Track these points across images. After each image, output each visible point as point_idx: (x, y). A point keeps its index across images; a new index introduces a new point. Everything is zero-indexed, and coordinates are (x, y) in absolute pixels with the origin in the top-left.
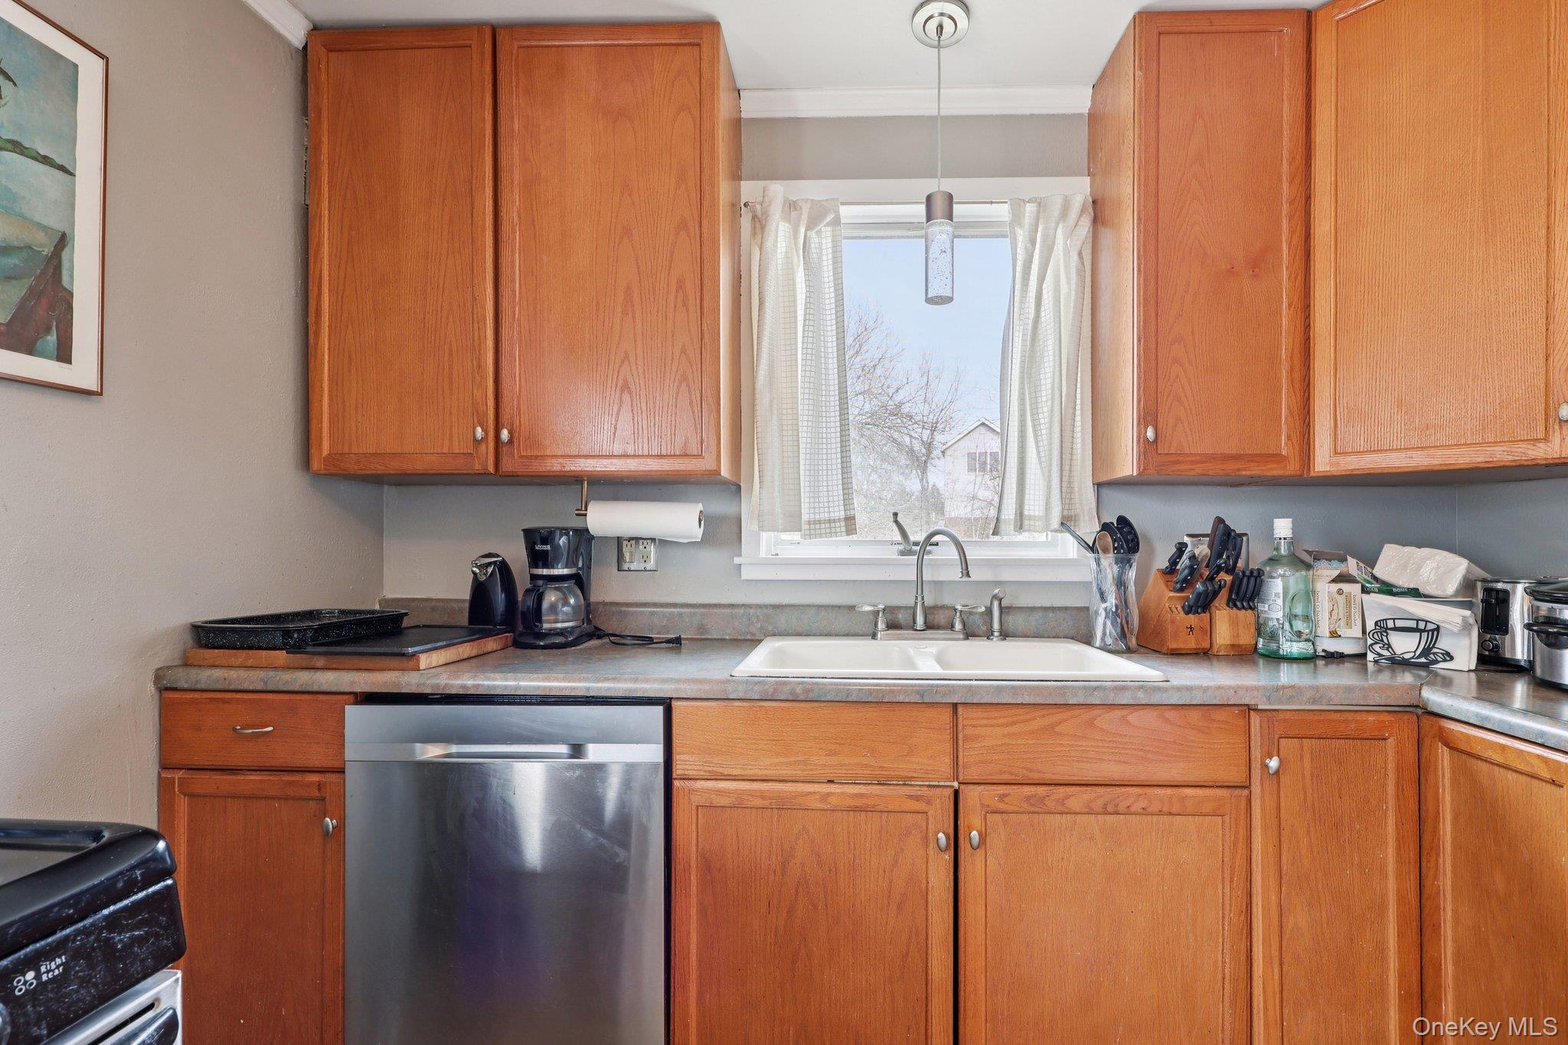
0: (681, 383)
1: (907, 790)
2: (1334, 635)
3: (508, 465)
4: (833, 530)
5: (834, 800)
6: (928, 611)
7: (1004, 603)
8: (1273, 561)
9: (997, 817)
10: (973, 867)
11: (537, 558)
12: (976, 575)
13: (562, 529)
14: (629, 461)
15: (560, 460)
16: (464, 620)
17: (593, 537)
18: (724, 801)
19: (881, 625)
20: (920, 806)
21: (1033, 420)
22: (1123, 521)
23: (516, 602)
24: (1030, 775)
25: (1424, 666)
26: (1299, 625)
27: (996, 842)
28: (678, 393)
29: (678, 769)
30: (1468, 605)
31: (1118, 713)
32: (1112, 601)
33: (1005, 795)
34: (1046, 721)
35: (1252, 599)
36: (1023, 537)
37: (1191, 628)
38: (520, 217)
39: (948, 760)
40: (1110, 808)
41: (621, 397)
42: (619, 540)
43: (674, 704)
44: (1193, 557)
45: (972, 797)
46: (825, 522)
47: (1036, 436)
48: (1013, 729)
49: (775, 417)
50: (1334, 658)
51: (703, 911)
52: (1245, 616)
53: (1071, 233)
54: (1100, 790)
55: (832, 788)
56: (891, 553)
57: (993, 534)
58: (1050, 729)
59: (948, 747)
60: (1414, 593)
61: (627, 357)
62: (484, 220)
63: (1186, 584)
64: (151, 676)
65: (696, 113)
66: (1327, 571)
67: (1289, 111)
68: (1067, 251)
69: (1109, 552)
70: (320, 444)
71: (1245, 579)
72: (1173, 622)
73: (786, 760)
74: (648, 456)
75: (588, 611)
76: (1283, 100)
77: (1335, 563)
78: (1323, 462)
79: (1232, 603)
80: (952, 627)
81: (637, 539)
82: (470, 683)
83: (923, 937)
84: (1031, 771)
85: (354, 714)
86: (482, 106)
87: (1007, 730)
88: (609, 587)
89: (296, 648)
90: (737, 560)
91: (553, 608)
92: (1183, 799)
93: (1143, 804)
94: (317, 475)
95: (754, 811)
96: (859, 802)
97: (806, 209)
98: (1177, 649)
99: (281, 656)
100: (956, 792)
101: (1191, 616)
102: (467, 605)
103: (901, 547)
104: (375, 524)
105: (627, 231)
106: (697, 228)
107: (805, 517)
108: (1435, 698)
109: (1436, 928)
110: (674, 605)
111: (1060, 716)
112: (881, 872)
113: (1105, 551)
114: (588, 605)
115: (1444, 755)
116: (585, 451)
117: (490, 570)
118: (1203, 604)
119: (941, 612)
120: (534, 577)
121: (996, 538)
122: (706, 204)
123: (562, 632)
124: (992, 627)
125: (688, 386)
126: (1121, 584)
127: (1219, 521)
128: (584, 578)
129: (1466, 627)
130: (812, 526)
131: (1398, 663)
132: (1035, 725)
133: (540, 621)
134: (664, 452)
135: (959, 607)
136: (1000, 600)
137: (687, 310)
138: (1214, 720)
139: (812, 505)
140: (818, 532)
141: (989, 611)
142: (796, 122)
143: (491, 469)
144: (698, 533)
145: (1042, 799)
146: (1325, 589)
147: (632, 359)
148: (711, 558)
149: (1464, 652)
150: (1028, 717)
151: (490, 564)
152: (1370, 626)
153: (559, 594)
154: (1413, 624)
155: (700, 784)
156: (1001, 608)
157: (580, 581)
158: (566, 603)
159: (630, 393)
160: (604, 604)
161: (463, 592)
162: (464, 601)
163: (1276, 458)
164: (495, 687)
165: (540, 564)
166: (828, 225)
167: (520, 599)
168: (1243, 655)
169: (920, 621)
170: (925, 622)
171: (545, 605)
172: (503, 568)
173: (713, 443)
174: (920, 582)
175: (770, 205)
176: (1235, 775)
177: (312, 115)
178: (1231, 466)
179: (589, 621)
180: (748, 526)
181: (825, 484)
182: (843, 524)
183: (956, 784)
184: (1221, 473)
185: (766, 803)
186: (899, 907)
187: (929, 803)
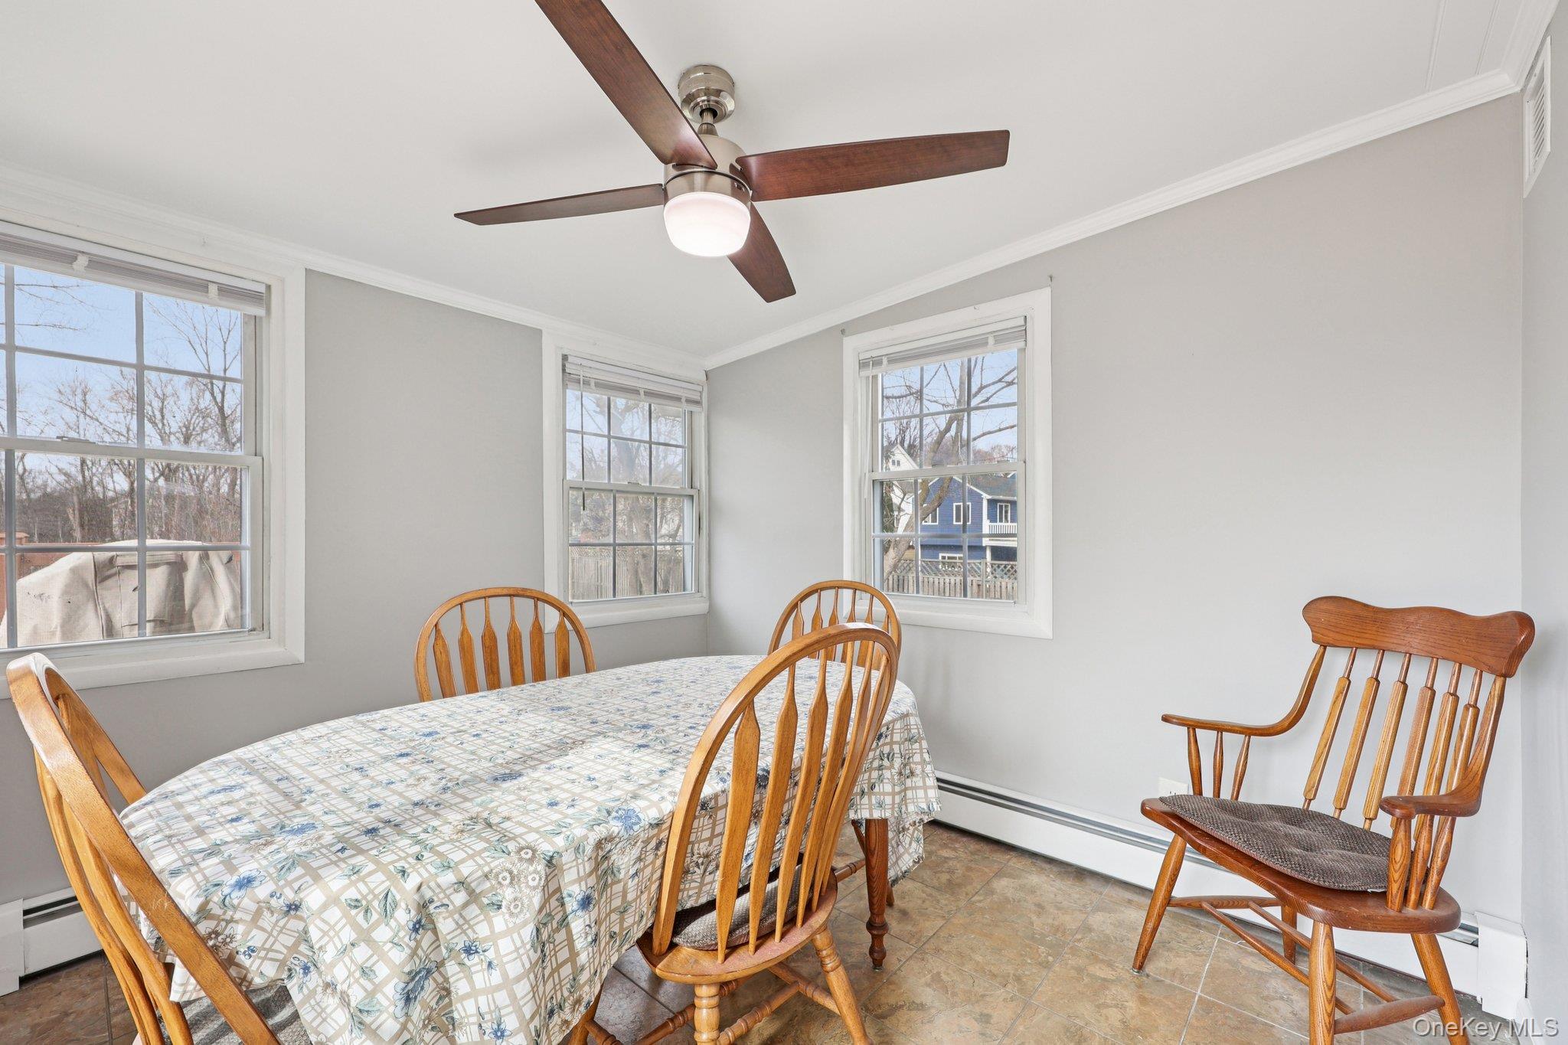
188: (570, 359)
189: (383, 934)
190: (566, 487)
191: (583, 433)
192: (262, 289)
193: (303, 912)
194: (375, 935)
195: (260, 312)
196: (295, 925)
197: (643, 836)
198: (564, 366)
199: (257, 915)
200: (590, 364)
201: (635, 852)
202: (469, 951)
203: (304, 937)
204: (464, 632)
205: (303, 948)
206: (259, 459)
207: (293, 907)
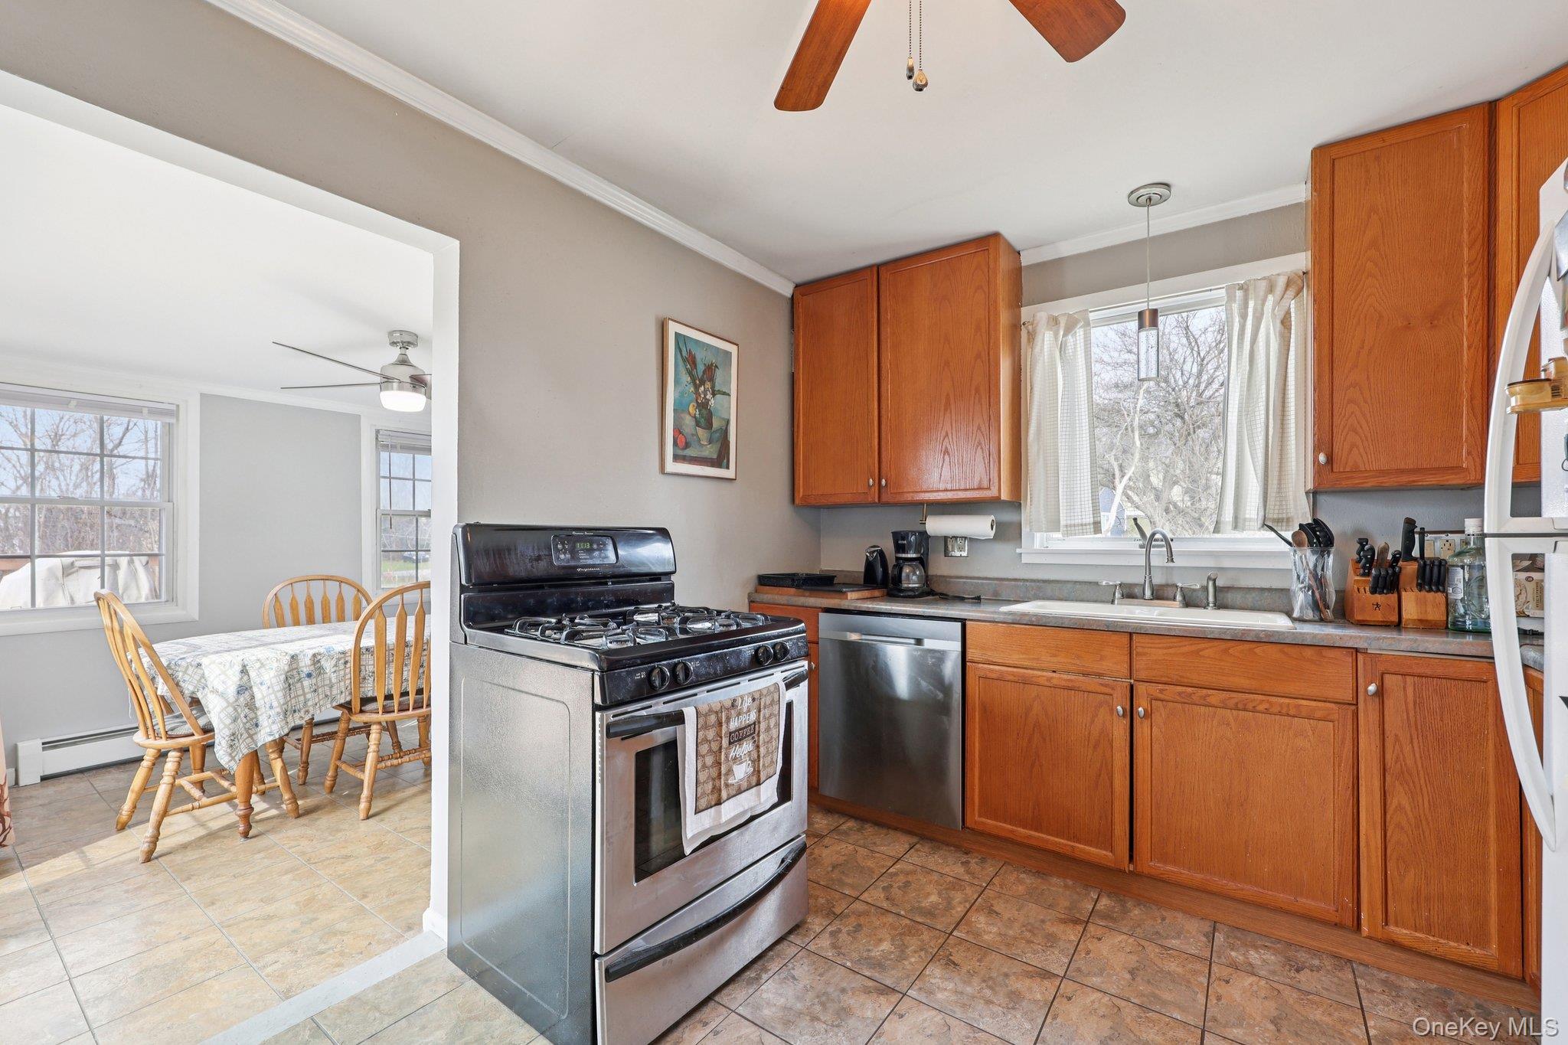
0: (978, 446)
1: (1100, 681)
2: (1521, 614)
3: (884, 498)
4: (1085, 531)
5: (1055, 682)
6: (1154, 587)
7: (1218, 583)
9: (1157, 702)
10: (1142, 730)
11: (900, 548)
12: (1179, 562)
13: (912, 532)
14: (948, 493)
15: (911, 494)
16: (862, 581)
17: (930, 537)
18: (994, 676)
19: (1118, 595)
20: (1108, 690)
21: (1250, 447)
22: (1317, 522)
23: (888, 573)
24: (1182, 679)
27: (1158, 718)
28: (976, 453)
29: (969, 657)
31: (1247, 646)
33: (1163, 690)
34: (1194, 648)
35: (1440, 583)
36: (1238, 535)
37: (1377, 604)
38: (890, 365)
39: (1126, 666)
40: (1240, 706)
41: (943, 458)
42: (946, 538)
43: (967, 622)
45: (1141, 689)
46: (1078, 525)
49: (1041, 459)
51: (982, 733)
52: (1434, 597)
54: (1233, 694)
55: (1054, 675)
56: (1130, 546)
57: (1214, 532)
58: (1197, 653)
59: (1127, 658)
61: (947, 435)
62: (873, 370)
64: (746, 596)
65: (987, 290)
67: (1469, 188)
69: (1303, 546)
70: (799, 492)
71: (1428, 567)
72: (1359, 600)
73: (1027, 657)
74: (959, 490)
75: (927, 579)
76: (1463, 182)
79: (1419, 586)
80: (1174, 598)
81: (956, 538)
82: (870, 606)
83: (1110, 767)
84: (1183, 677)
85: (823, 616)
86: (873, 310)
87: (1165, 651)
88: (940, 567)
89: (798, 587)
90: (1018, 551)
91: (908, 576)
92: (1298, 706)
94: (798, 506)
95: (1009, 683)
96: (1071, 684)
97: (1063, 322)
98: (1364, 621)
99: (793, 590)
100: (1132, 686)
101: (1377, 595)
102: (863, 575)
103: (1141, 542)
104: (817, 531)
107: (1063, 523)
110: (979, 578)
111: (1203, 646)
112: (1084, 725)
113: (1300, 544)
114: (927, 576)
116: (925, 488)
117: (875, 555)
118: (1389, 586)
119: (1169, 589)
120: (898, 559)
121: (1217, 536)
122: (992, 341)
123: (912, 590)
124: (1208, 600)
125: (982, 448)
128: (925, 560)
130: (1069, 529)
132: (1186, 649)
133: (901, 582)
134: (968, 488)
135: (1180, 585)
136: (1214, 580)
137: (981, 404)
138: (1325, 657)
139: (1069, 515)
140: (1073, 532)
141: (1206, 589)
142: (1060, 261)
143: (877, 501)
144: (991, 534)
145: (1190, 695)
147: (950, 435)
148: (1003, 549)
150: (1180, 644)
151: (874, 551)
153: (911, 568)
155: (980, 665)
156: (1216, 587)
157: (922, 562)
158: (915, 574)
159: (949, 454)
160: (936, 576)
161: (861, 568)
162: (861, 572)
163: (1457, 470)
164: (881, 609)
165: (901, 551)
166: (1081, 327)
167: (890, 572)
168: (1433, 628)
169: (1148, 593)
170: (1152, 594)
171: (904, 575)
172: (881, 553)
173: (996, 481)
174: (1149, 567)
175: (1037, 325)
176: (1348, 696)
177: (796, 329)
179: (928, 586)
180: (1025, 530)
181: (1079, 500)
182: (1092, 526)
183: (1132, 681)
184: (1396, 484)
185: (1016, 679)
186: (1095, 747)
187: (1113, 689)
188: (381, 432)
189: (230, 672)
190: (379, 515)
191: (390, 478)
192: (174, 408)
193: (203, 667)
194: (227, 672)
195: (173, 421)
196: (200, 671)
197: (336, 656)
198: (377, 436)
199: (187, 668)
200: (395, 434)
201: (333, 662)
202: (261, 684)
203: (203, 676)
204: (293, 598)
205: (203, 681)
206: (172, 504)
207: (199, 665)
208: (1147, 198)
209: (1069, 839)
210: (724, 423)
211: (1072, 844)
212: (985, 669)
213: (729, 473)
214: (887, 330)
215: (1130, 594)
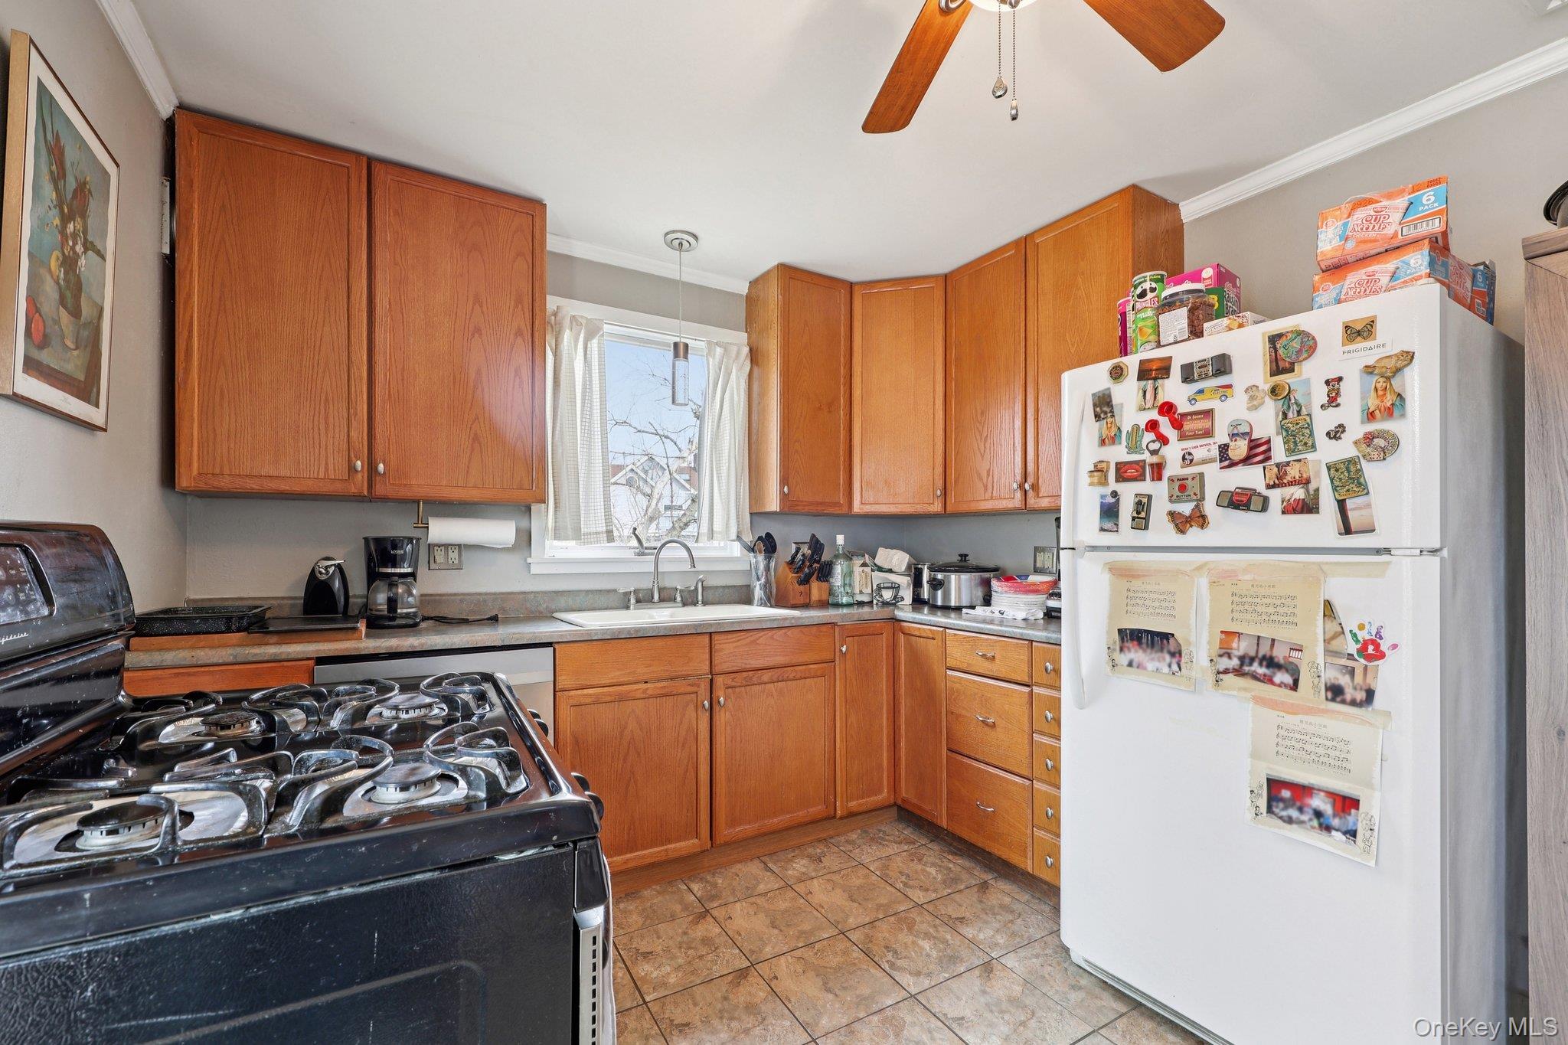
0: (518, 439)
1: (688, 682)
2: (861, 592)
3: (380, 490)
4: (600, 539)
5: (650, 692)
6: (660, 590)
7: (706, 584)
8: (837, 556)
9: (730, 690)
13: (409, 538)
17: (432, 544)
18: (589, 701)
19: (633, 601)
20: (694, 689)
22: (768, 535)
25: (894, 604)
26: (848, 589)
27: (729, 704)
30: (909, 575)
31: (783, 631)
32: (763, 580)
33: (735, 678)
34: (753, 638)
35: (828, 576)
36: (713, 544)
37: (801, 592)
39: (707, 663)
40: (780, 679)
41: (472, 446)
42: (430, 546)
43: (557, 646)
44: (803, 555)
45: (719, 681)
46: (595, 534)
47: (719, 483)
48: (739, 643)
50: (861, 604)
52: (824, 585)
53: (740, 369)
54: (776, 670)
55: (648, 685)
56: (629, 554)
58: (754, 642)
59: (707, 656)
60: (890, 571)
63: (800, 569)
65: (529, 260)
66: (858, 562)
68: (738, 378)
70: (190, 465)
71: (825, 566)
72: (792, 589)
73: (624, 672)
77: (860, 557)
78: (857, 508)
79: (819, 579)
80: (675, 599)
84: (746, 664)
86: (360, 216)
87: (734, 645)
88: (424, 583)
90: (529, 561)
92: (809, 670)
93: (793, 674)
94: (181, 490)
95: (603, 705)
96: (664, 691)
97: (584, 324)
98: (795, 604)
100: (711, 680)
101: (802, 586)
103: (637, 551)
104: (183, 534)
105: (478, 330)
106: (530, 337)
107: (583, 531)
108: (899, 614)
109: (899, 711)
112: (674, 728)
113: (760, 552)
115: (902, 636)
117: (331, 570)
118: (805, 581)
119: (668, 590)
122: (536, 322)
125: (523, 442)
126: (767, 569)
127: (813, 536)
129: (909, 585)
130: (586, 537)
131: (885, 604)
132: (748, 640)
134: (505, 486)
135: (679, 587)
136: (703, 582)
137: (523, 391)
138: (822, 631)
139: (587, 523)
140: (589, 540)
141: (696, 589)
143: (365, 492)
144: (513, 541)
145: (751, 678)
146: (857, 570)
148: (515, 559)
149: (907, 595)
150: (745, 636)
151: (327, 566)
152: (875, 587)
153: (405, 587)
154: (890, 585)
155: (572, 693)
156: (703, 587)
159: (479, 443)
163: (837, 504)
168: (824, 604)
169: (656, 597)
170: (660, 598)
173: (541, 482)
174: (656, 572)
175: (563, 320)
176: (828, 656)
178: (820, 508)
180: (535, 538)
181: (594, 507)
182: (605, 535)
183: (711, 676)
185: (612, 698)
186: (683, 746)
187: (698, 687)
208: (680, 242)
209: (662, 845)
210: (95, 314)
211: (665, 847)
212: (576, 696)
213: (96, 416)
214: (382, 257)
215: (644, 599)
